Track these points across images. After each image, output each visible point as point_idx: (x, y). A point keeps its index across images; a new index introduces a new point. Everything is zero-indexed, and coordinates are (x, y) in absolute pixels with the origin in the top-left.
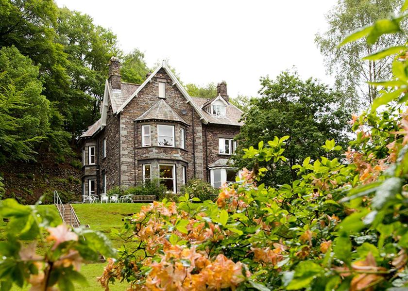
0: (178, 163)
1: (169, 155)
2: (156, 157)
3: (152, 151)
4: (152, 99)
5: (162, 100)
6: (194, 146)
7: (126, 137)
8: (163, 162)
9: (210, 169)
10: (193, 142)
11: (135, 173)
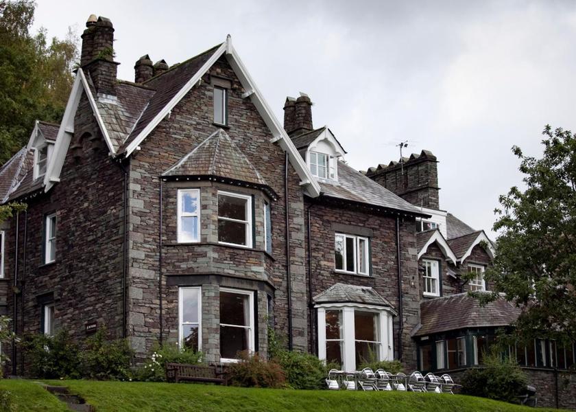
0: (262, 289)
1: (241, 267)
2: (214, 270)
3: (204, 255)
4: (200, 127)
5: (222, 130)
6: (287, 250)
7: (141, 214)
8: (230, 283)
9: (316, 306)
10: (286, 239)
11: (161, 309)
